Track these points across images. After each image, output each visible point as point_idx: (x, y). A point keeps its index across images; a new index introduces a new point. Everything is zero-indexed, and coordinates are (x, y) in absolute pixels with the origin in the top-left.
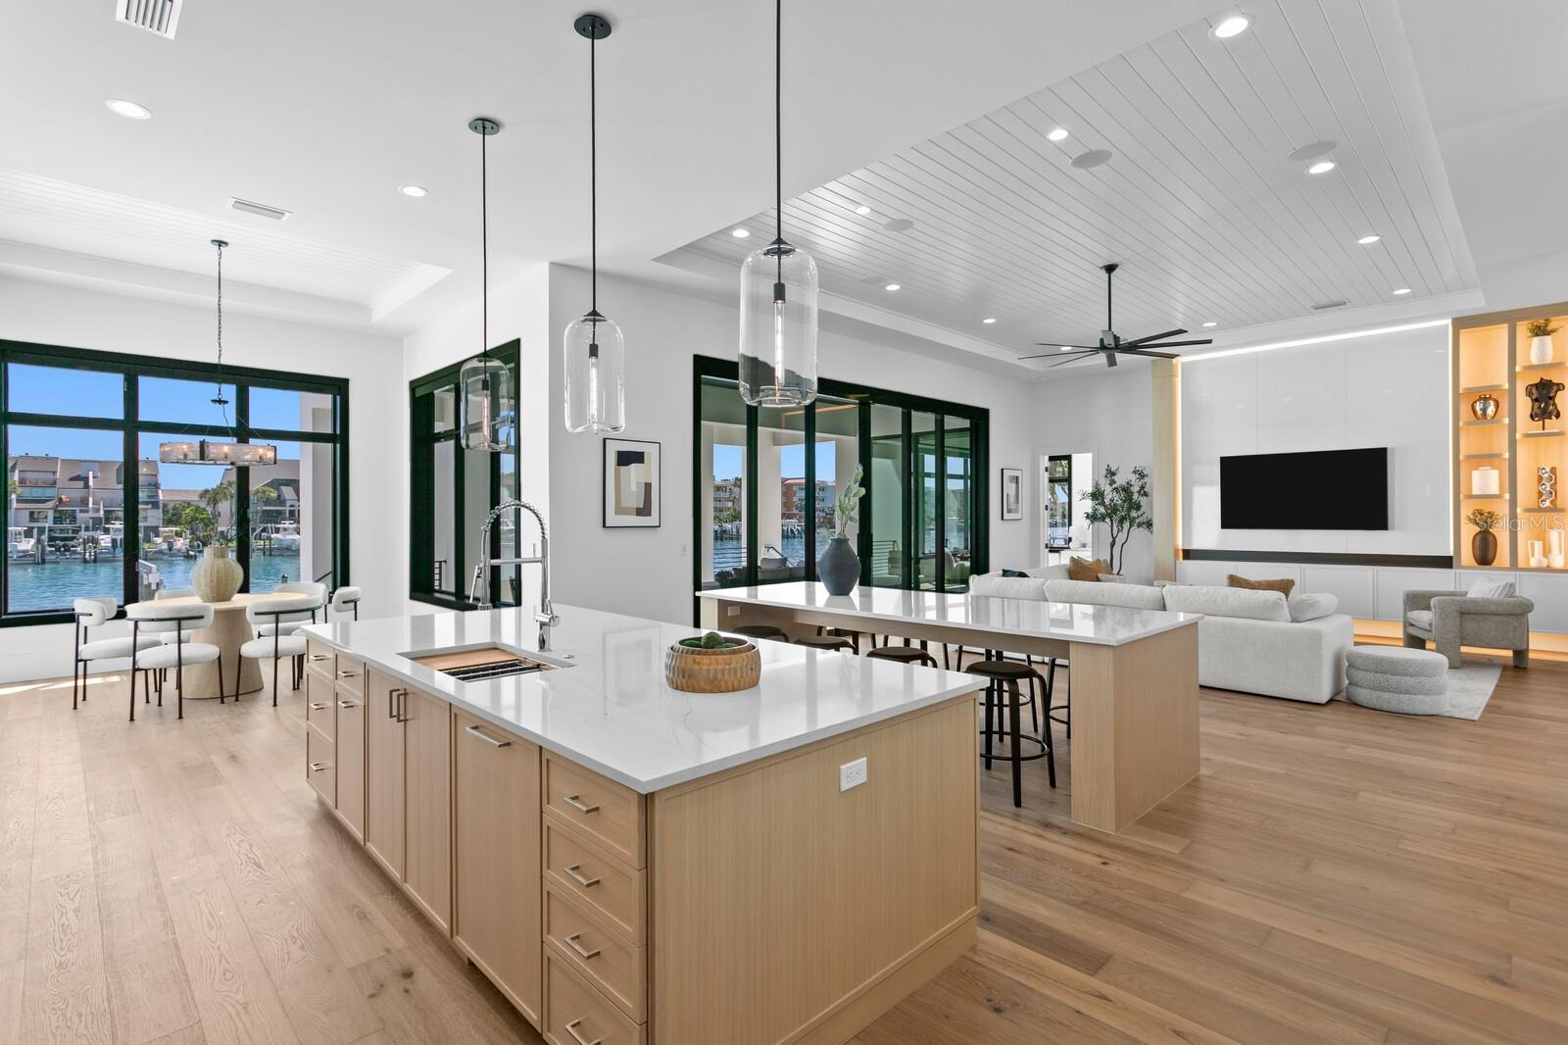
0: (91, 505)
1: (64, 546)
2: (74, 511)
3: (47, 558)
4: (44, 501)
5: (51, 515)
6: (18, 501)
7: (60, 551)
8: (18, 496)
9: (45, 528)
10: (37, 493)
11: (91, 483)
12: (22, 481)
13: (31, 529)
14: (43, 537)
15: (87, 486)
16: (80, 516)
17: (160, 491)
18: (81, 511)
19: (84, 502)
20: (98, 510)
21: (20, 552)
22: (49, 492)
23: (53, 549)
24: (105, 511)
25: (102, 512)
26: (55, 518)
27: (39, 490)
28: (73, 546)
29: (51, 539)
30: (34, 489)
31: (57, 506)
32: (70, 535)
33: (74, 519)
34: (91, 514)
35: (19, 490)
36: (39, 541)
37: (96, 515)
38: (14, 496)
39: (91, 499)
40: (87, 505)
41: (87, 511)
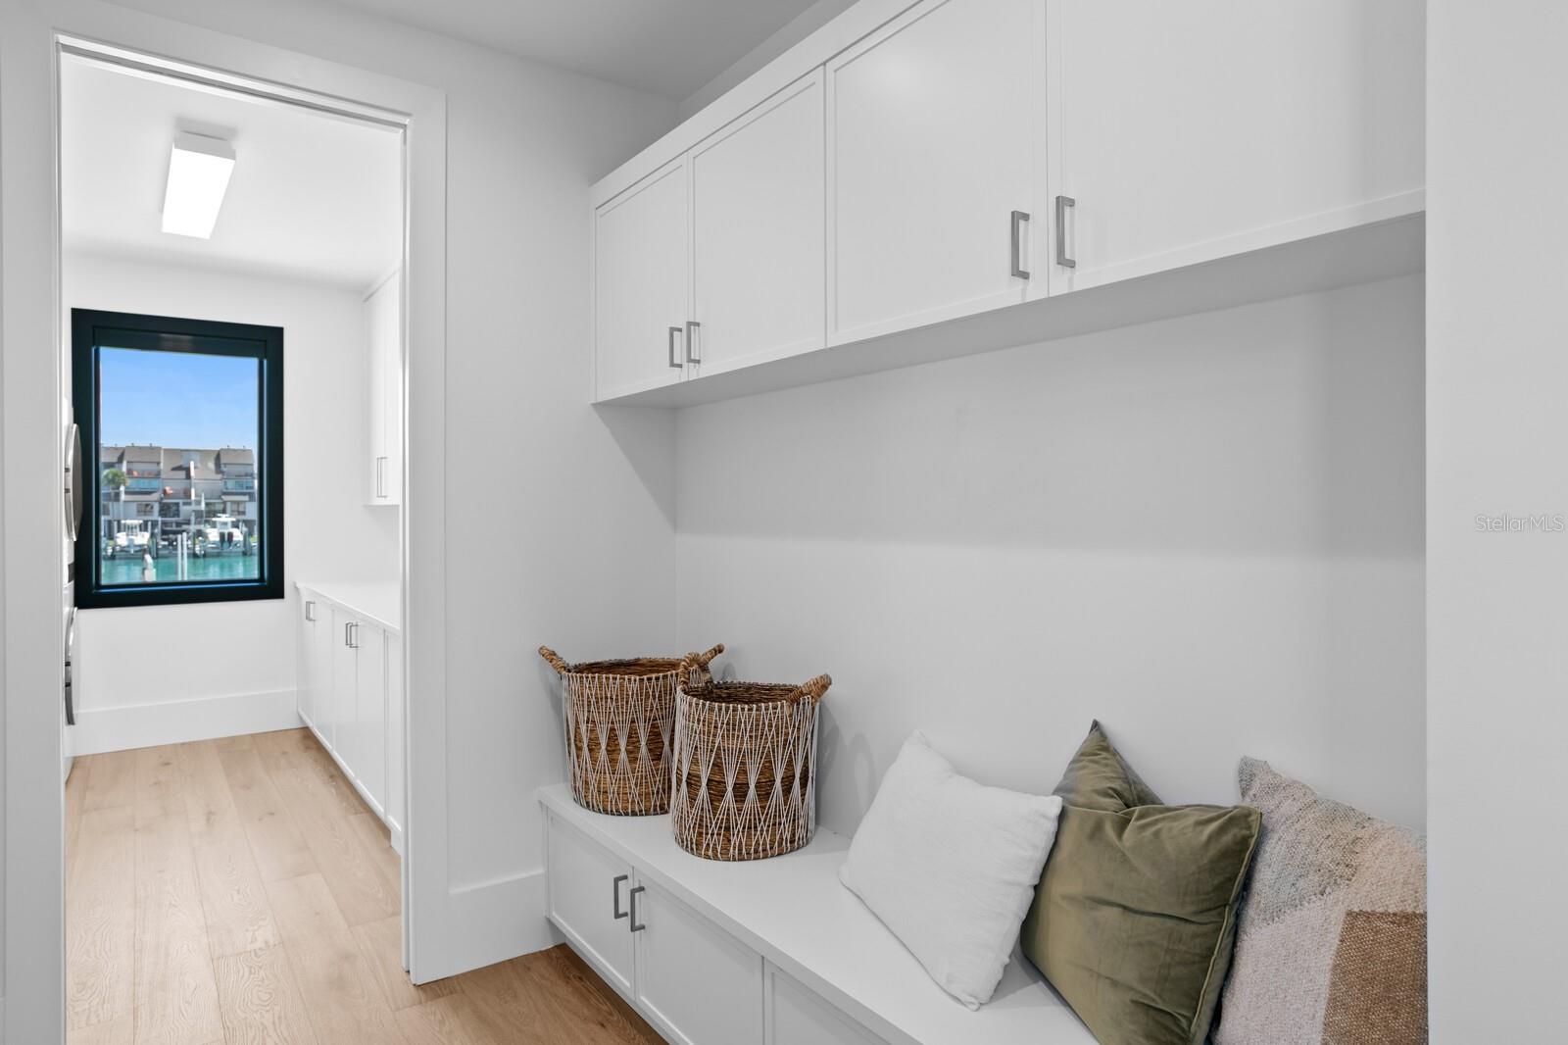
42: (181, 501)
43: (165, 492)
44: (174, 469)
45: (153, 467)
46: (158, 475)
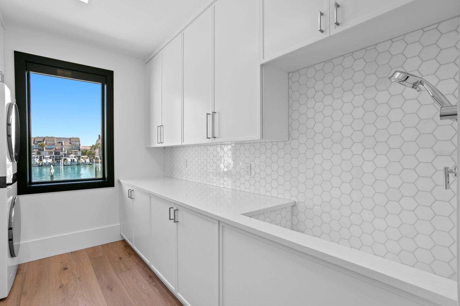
0: (63, 150)
2: (59, 152)
3: (55, 164)
6: (45, 149)
8: (46, 148)
10: (50, 147)
12: (46, 144)
13: (51, 157)
14: (54, 159)
18: (61, 152)
19: (62, 149)
21: (48, 163)
22: (53, 147)
23: (56, 162)
24: (67, 152)
25: (66, 152)
27: (51, 146)
29: (56, 159)
30: (50, 146)
35: (46, 146)
36: (53, 160)
37: (65, 153)
38: (44, 148)
39: (63, 149)
40: (62, 150)
41: (63, 152)
42: (60, 151)
43: (56, 149)
44: (58, 143)
45: (53, 142)
46: (54, 144)
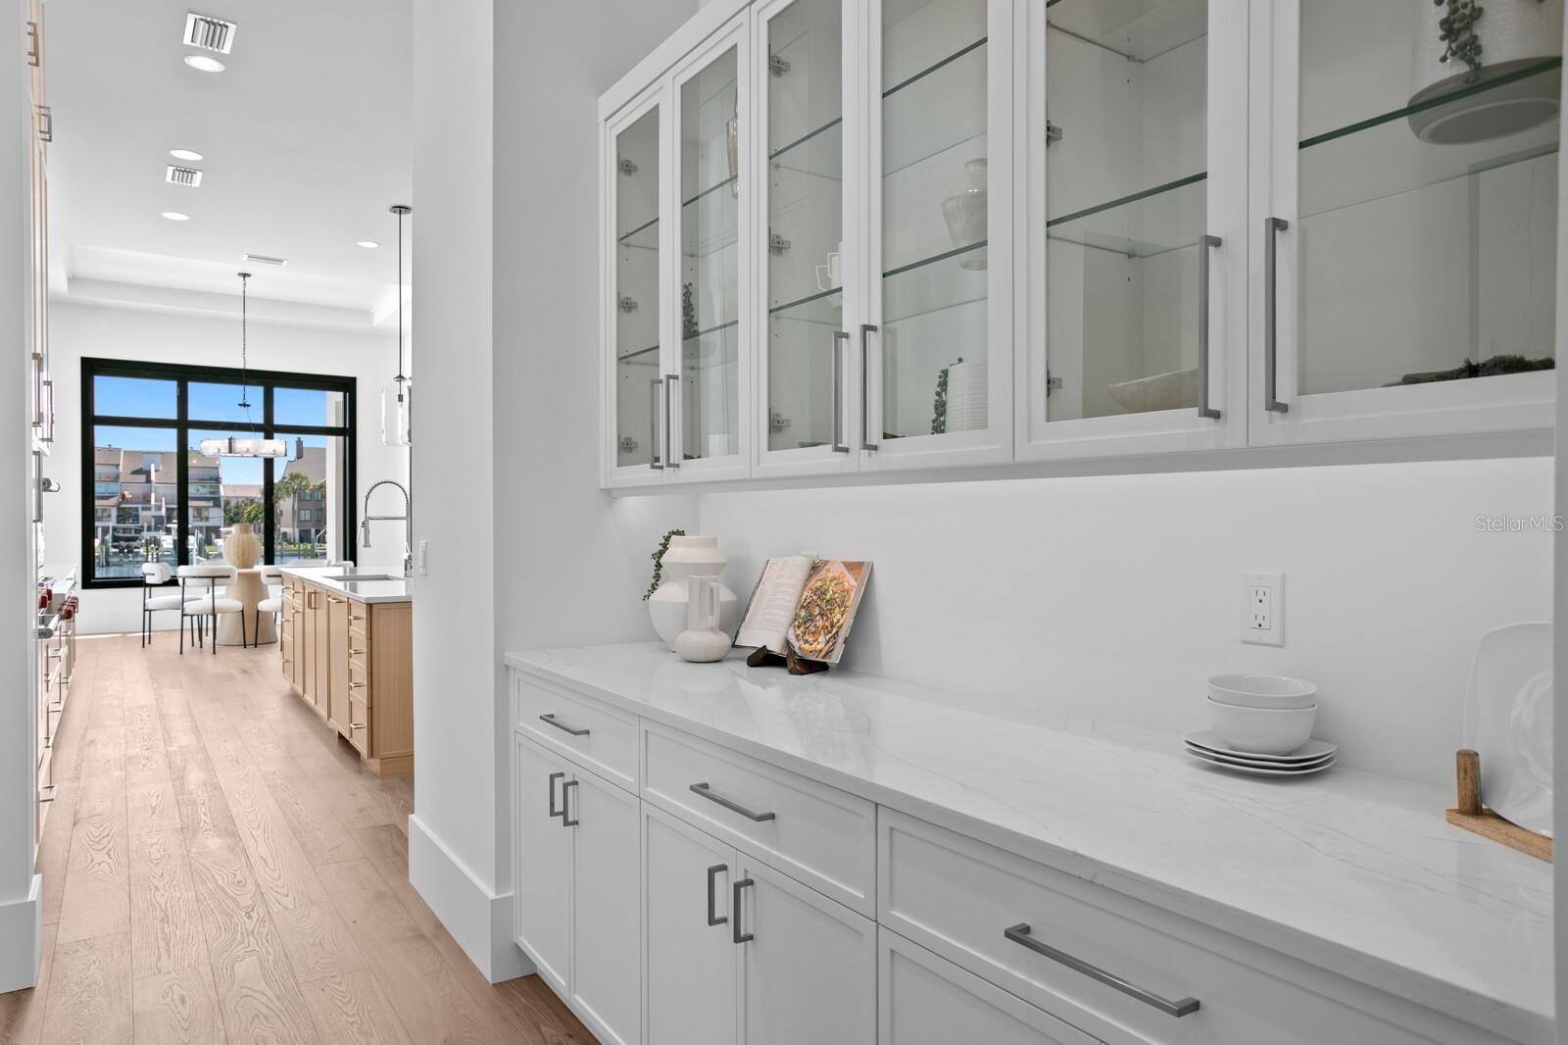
1: (128, 547)
4: (107, 498)
5: (114, 512)
7: (123, 552)
9: (108, 527)
11: (153, 477)
15: (149, 481)
16: (143, 514)
17: (221, 487)
20: (159, 508)
26: (118, 516)
28: (136, 548)
31: (120, 503)
32: (133, 535)
33: (136, 518)
34: (153, 512)
